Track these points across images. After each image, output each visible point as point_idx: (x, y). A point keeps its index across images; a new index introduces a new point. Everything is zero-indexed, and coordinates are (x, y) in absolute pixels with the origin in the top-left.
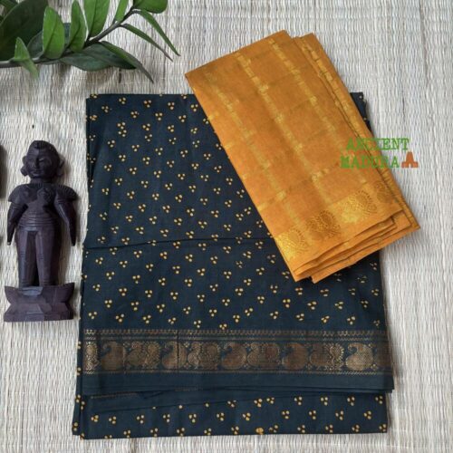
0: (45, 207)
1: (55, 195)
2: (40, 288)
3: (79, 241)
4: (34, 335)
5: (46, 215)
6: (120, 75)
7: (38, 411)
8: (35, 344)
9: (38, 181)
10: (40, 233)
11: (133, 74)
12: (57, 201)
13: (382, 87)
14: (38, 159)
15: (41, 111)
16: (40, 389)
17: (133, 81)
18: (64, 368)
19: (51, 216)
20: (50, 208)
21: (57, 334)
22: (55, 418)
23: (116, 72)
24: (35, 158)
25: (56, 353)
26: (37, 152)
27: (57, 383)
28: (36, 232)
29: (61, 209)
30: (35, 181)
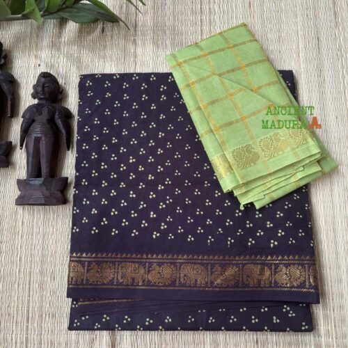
0: (48, 120)
1: (55, 112)
2: (42, 179)
3: (73, 147)
4: (39, 216)
5: (48, 126)
6: (103, 28)
7: (42, 273)
8: (40, 223)
9: (44, 102)
10: (43, 139)
11: (113, 26)
12: (56, 116)
13: (301, 28)
14: (43, 85)
15: (45, 54)
16: (43, 256)
17: (112, 31)
18: (60, 242)
19: (52, 127)
20: (51, 121)
21: (55, 216)
22: (54, 278)
23: (100, 26)
24: (41, 84)
25: (55, 230)
26: (43, 80)
27: (55, 252)
28: (41, 138)
29: (59, 123)
30: (41, 102)
